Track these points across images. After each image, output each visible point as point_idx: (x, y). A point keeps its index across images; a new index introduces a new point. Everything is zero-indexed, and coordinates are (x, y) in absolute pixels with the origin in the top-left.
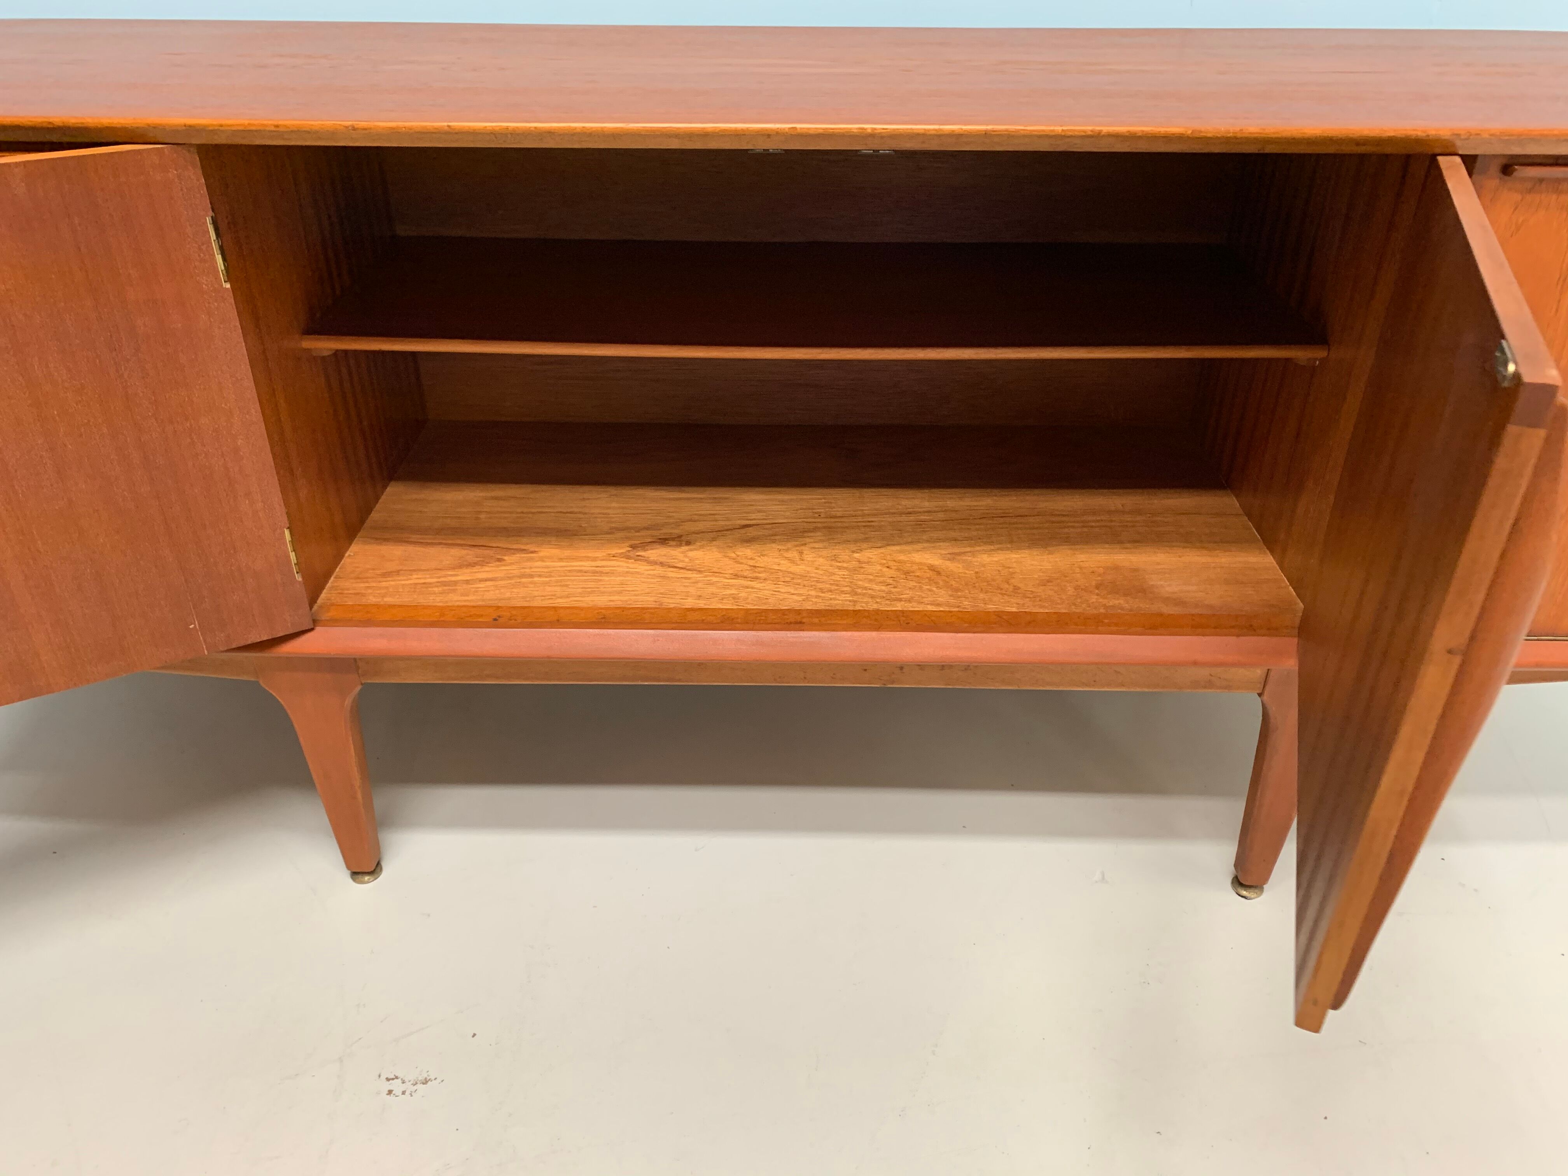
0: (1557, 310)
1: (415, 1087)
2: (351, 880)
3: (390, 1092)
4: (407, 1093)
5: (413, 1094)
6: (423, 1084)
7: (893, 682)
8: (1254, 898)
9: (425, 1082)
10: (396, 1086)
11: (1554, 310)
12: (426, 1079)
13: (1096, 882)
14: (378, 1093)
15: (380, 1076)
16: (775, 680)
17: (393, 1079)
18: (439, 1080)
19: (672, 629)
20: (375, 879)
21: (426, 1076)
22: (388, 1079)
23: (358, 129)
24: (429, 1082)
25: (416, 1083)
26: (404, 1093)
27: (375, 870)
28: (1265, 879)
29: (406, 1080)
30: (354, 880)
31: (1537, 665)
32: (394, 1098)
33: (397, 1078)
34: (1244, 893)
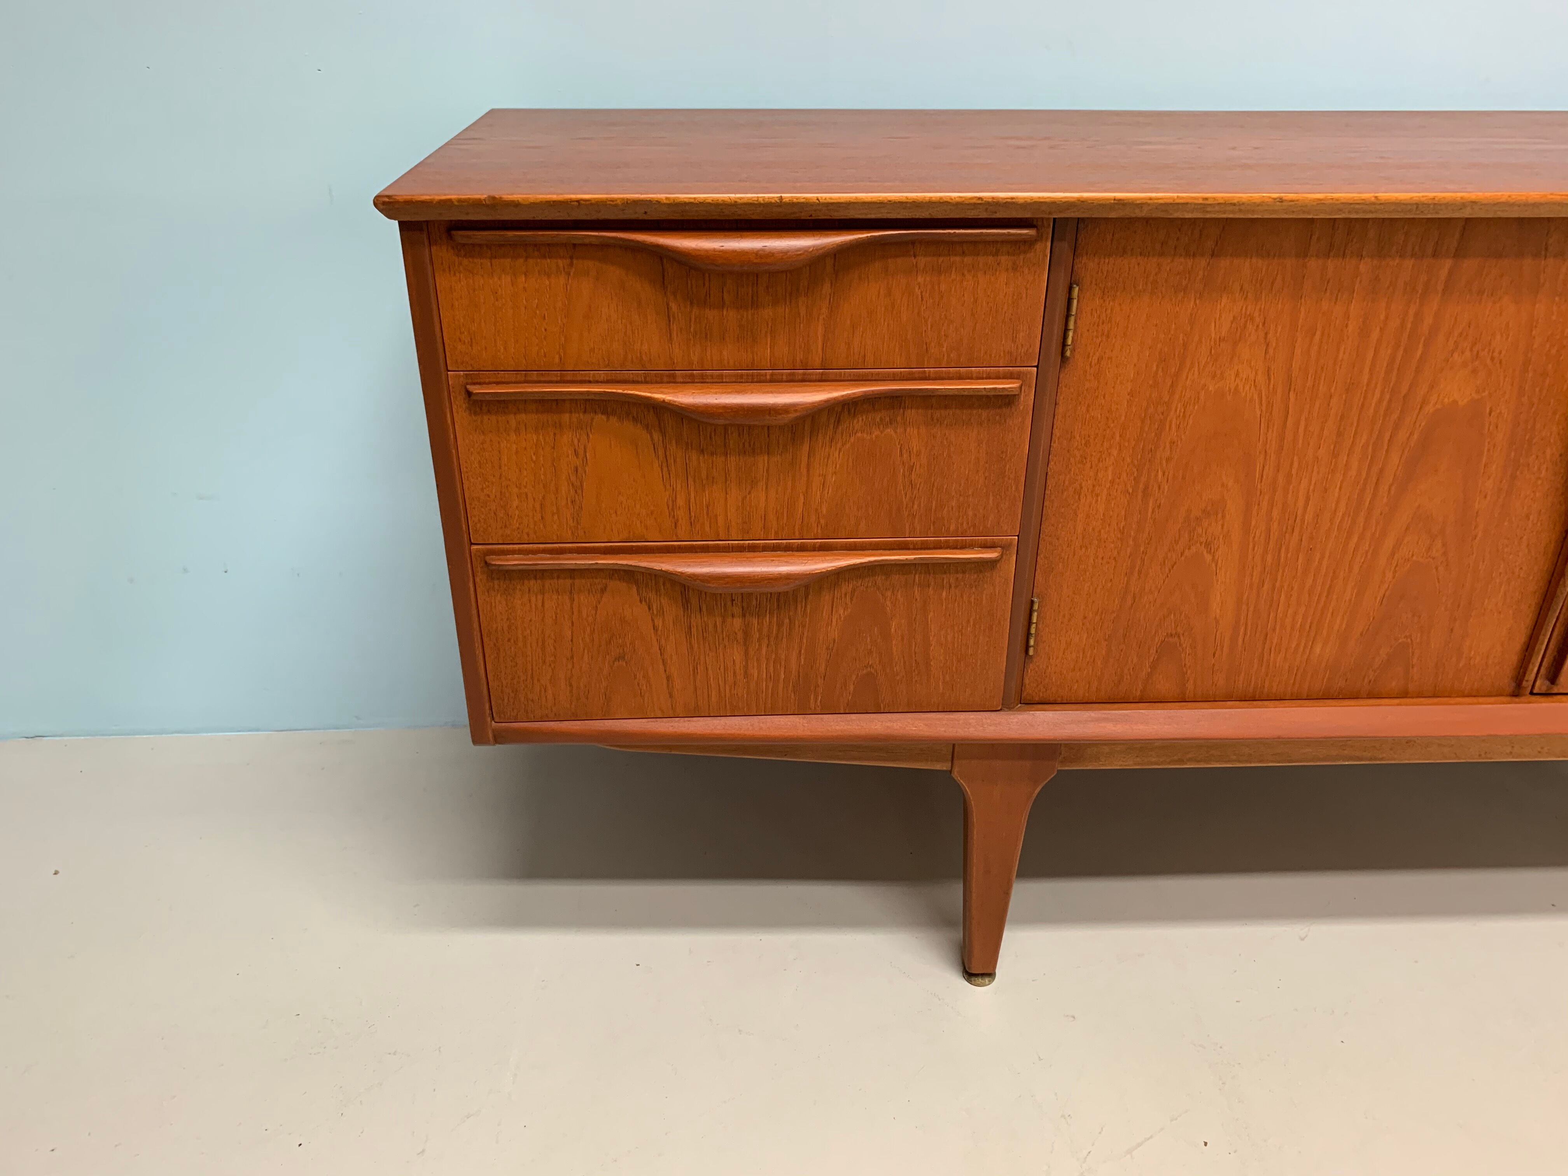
20: (993, 980)
27: (993, 973)
30: (968, 983)
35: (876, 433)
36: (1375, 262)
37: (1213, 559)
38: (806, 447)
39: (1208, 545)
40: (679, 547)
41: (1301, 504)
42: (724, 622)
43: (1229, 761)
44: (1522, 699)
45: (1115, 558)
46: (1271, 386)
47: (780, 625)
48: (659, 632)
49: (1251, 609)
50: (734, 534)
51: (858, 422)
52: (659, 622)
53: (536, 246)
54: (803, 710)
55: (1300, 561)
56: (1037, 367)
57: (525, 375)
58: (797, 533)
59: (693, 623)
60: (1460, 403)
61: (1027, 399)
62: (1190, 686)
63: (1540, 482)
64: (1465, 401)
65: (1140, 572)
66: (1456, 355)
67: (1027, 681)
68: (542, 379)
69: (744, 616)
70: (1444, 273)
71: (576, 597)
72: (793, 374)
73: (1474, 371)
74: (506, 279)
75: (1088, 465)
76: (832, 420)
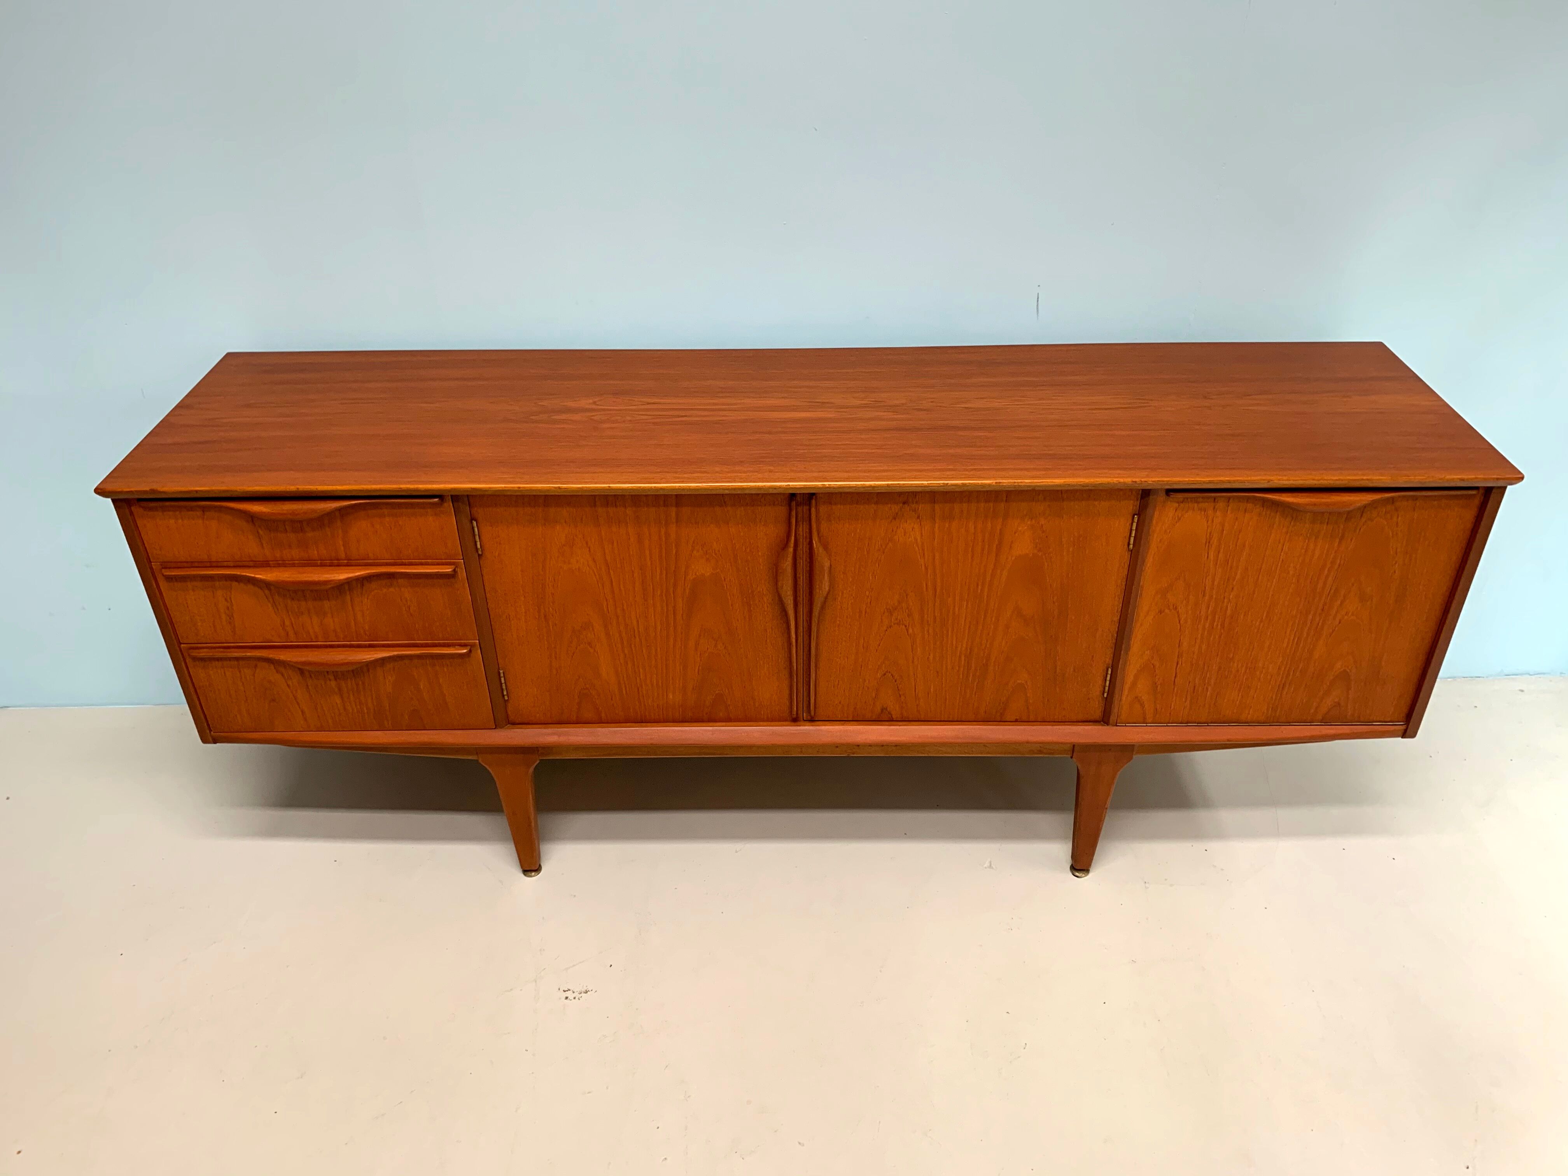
0: (1208, 557)
1: (581, 995)
2: (522, 875)
3: (567, 998)
4: (577, 998)
5: (580, 999)
6: (585, 993)
7: (853, 754)
8: (1083, 877)
9: (586, 992)
10: (568, 994)
11: (1206, 556)
12: (586, 990)
13: (986, 868)
14: (560, 999)
15: (559, 989)
16: (784, 753)
17: (567, 991)
18: (594, 991)
19: (723, 726)
20: (538, 874)
21: (586, 989)
22: (564, 991)
23: (562, 489)
24: (588, 992)
25: (581, 993)
26: (574, 998)
27: (538, 870)
28: (1089, 865)
29: (575, 991)
30: (525, 875)
31: (1228, 740)
32: (569, 1001)
33: (569, 990)
34: (1077, 874)
35: (385, 590)
36: (634, 509)
37: (595, 650)
38: (348, 597)
39: (589, 644)
40: (291, 645)
41: (635, 623)
42: (325, 683)
43: (637, 755)
44: (798, 723)
45: (539, 650)
46: (598, 567)
47: (357, 685)
48: (291, 688)
49: (625, 676)
50: (320, 639)
51: (374, 585)
52: (290, 683)
53: (185, 507)
54: (382, 728)
55: (644, 651)
56: (463, 559)
57: (192, 564)
58: (355, 639)
59: (309, 684)
60: (706, 575)
61: (462, 574)
62: (603, 715)
63: (766, 613)
64: (708, 574)
65: (556, 657)
66: (695, 552)
67: (509, 713)
68: (200, 565)
69: (336, 679)
70: (673, 514)
71: (242, 670)
72: (332, 563)
73: (708, 560)
74: (172, 521)
75: (510, 605)
76: (359, 585)
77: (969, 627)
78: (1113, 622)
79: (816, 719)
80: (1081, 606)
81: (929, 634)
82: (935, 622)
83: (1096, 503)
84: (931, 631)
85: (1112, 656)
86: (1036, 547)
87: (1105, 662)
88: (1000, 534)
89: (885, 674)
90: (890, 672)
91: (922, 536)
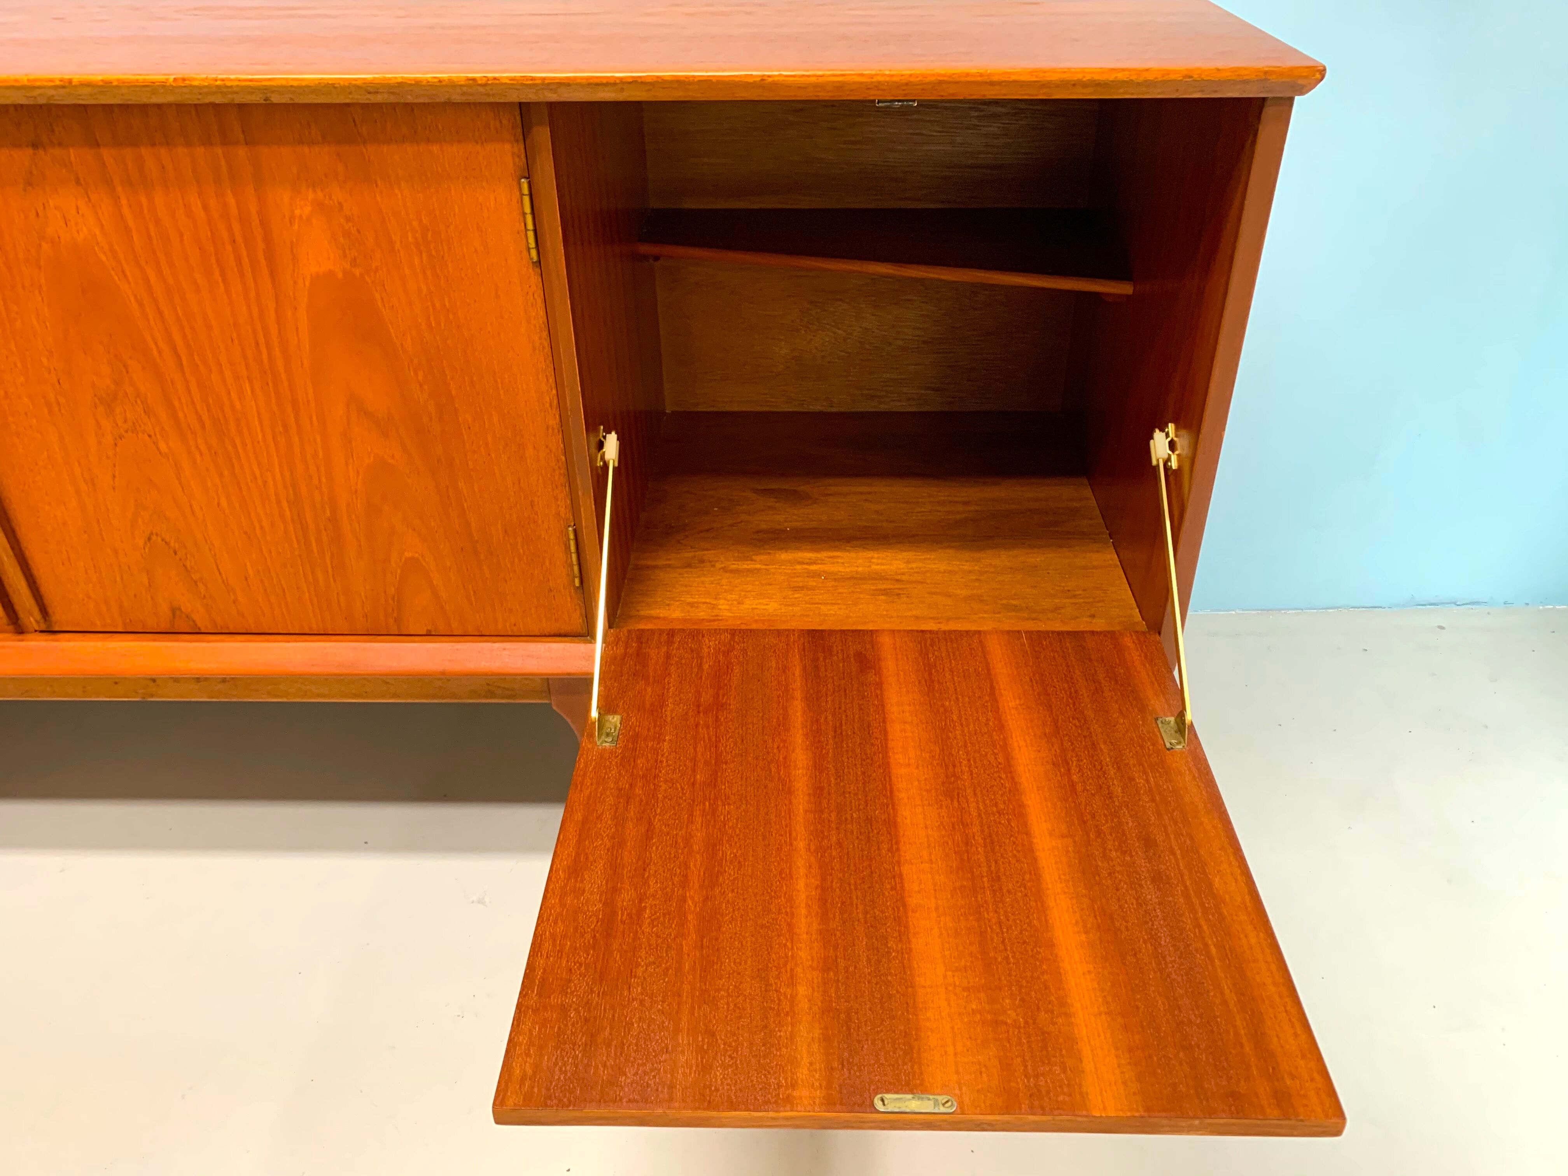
77: (274, 438)
78: (550, 430)
79: (57, 629)
80: (478, 394)
81: (201, 454)
82: (203, 426)
83: (435, 148)
84: (203, 447)
85: (569, 502)
86: (345, 256)
87: (558, 514)
88: (262, 222)
89: (149, 539)
90: (157, 535)
91: (102, 226)
